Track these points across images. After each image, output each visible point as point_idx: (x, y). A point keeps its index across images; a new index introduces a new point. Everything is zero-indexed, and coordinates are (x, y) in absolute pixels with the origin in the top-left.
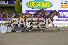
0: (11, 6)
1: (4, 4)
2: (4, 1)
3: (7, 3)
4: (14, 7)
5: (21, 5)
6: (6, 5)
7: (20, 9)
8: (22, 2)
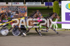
0: (48, 8)
1: (40, 6)
2: (41, 3)
3: (44, 5)
4: (52, 9)
5: (60, 7)
6: (43, 7)
7: (59, 11)
8: (61, 3)
